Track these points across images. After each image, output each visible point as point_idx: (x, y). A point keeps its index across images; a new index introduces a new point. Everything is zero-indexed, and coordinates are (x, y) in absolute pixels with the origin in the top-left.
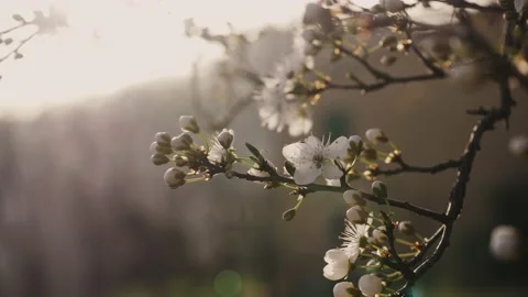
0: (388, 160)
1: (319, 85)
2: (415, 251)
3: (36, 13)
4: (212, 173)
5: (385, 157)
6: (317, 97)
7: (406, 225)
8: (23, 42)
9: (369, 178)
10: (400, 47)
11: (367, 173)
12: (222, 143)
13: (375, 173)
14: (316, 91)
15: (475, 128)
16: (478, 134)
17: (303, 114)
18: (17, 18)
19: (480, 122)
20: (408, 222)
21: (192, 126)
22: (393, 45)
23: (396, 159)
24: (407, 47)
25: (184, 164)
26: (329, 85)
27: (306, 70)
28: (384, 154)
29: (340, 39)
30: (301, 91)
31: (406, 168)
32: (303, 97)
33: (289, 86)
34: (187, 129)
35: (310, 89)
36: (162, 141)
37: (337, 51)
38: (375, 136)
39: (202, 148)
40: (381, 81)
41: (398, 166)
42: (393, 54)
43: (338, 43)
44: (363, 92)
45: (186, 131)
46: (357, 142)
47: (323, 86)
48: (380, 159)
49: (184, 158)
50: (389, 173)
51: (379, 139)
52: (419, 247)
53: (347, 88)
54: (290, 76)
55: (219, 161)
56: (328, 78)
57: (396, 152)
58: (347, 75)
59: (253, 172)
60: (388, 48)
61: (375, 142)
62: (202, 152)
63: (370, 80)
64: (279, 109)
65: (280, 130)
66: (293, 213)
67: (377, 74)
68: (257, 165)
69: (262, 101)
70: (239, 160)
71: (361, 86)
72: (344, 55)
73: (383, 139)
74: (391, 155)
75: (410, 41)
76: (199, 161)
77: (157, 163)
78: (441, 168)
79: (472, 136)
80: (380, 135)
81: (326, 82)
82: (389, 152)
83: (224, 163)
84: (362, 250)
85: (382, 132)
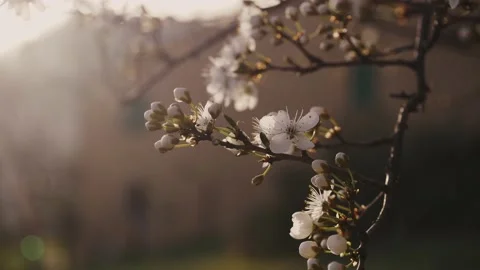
0: (328, 135)
1: (260, 66)
4: (198, 140)
5: (326, 132)
6: (259, 76)
10: (336, 35)
13: (316, 146)
14: (258, 72)
15: (402, 110)
16: (405, 115)
17: (249, 91)
19: (405, 105)
21: (185, 97)
22: (329, 33)
23: (336, 135)
24: (342, 35)
25: (176, 130)
26: (270, 67)
27: (249, 52)
28: (324, 130)
29: (281, 25)
30: (245, 71)
31: (344, 144)
32: (247, 76)
33: (234, 66)
34: (181, 99)
35: (253, 68)
37: (279, 36)
39: (192, 117)
40: (314, 65)
41: (338, 141)
42: (330, 41)
43: (279, 28)
44: (298, 74)
45: (180, 101)
47: (264, 67)
48: (321, 133)
49: (176, 125)
50: (328, 147)
51: (322, 116)
53: (285, 69)
55: (205, 130)
56: (269, 60)
57: (336, 128)
58: (285, 59)
60: (325, 36)
62: (192, 121)
63: (305, 63)
65: (227, 104)
66: (261, 178)
67: (312, 58)
68: (232, 134)
69: (210, 78)
71: (297, 69)
72: (284, 40)
73: (326, 116)
74: (332, 130)
75: (345, 30)
76: (188, 128)
79: (400, 117)
80: (323, 113)
81: (267, 64)
82: (329, 128)
83: (208, 132)
85: (325, 111)
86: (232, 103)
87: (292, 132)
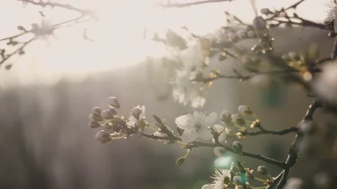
0: (252, 126)
1: (212, 75)
2: (266, 185)
3: (33, 25)
4: (128, 134)
5: (251, 124)
6: (211, 83)
7: (262, 168)
8: (26, 43)
9: (240, 137)
11: (239, 134)
12: (134, 115)
13: (244, 134)
14: (210, 80)
15: (310, 106)
16: (312, 111)
17: (201, 94)
18: (21, 28)
19: (314, 102)
20: (264, 166)
21: (115, 104)
23: (258, 125)
25: (110, 127)
26: (219, 76)
27: (205, 66)
28: (249, 122)
30: (201, 79)
31: (264, 131)
32: (202, 83)
33: (193, 76)
35: (206, 78)
36: (96, 113)
37: (224, 54)
38: (243, 110)
39: (123, 118)
41: (259, 130)
43: (225, 49)
45: (112, 107)
46: (227, 115)
47: (215, 76)
48: (247, 124)
49: (110, 124)
50: (252, 134)
51: (246, 112)
52: (269, 183)
54: (193, 69)
55: (134, 126)
56: (219, 71)
57: (257, 121)
59: (157, 133)
61: (244, 114)
62: (122, 121)
64: (185, 90)
65: (185, 104)
66: (183, 160)
68: (159, 129)
69: (176, 85)
70: (148, 125)
71: (240, 77)
72: (228, 56)
73: (249, 112)
74: (254, 122)
76: (120, 126)
77: (93, 127)
78: (286, 132)
79: (308, 111)
80: (247, 109)
81: (217, 74)
82: (252, 121)
83: (136, 128)
84: (226, 186)
85: (249, 108)
86: (190, 103)
87: (198, 127)
